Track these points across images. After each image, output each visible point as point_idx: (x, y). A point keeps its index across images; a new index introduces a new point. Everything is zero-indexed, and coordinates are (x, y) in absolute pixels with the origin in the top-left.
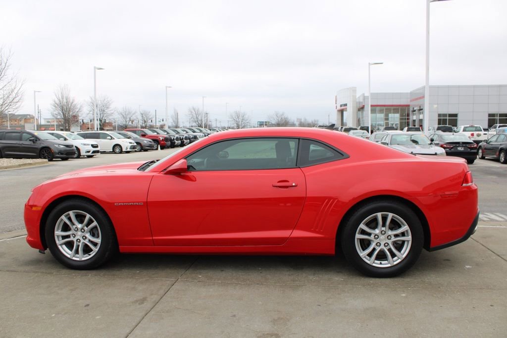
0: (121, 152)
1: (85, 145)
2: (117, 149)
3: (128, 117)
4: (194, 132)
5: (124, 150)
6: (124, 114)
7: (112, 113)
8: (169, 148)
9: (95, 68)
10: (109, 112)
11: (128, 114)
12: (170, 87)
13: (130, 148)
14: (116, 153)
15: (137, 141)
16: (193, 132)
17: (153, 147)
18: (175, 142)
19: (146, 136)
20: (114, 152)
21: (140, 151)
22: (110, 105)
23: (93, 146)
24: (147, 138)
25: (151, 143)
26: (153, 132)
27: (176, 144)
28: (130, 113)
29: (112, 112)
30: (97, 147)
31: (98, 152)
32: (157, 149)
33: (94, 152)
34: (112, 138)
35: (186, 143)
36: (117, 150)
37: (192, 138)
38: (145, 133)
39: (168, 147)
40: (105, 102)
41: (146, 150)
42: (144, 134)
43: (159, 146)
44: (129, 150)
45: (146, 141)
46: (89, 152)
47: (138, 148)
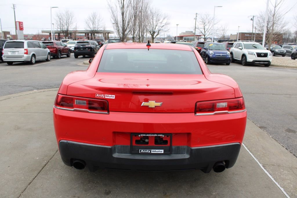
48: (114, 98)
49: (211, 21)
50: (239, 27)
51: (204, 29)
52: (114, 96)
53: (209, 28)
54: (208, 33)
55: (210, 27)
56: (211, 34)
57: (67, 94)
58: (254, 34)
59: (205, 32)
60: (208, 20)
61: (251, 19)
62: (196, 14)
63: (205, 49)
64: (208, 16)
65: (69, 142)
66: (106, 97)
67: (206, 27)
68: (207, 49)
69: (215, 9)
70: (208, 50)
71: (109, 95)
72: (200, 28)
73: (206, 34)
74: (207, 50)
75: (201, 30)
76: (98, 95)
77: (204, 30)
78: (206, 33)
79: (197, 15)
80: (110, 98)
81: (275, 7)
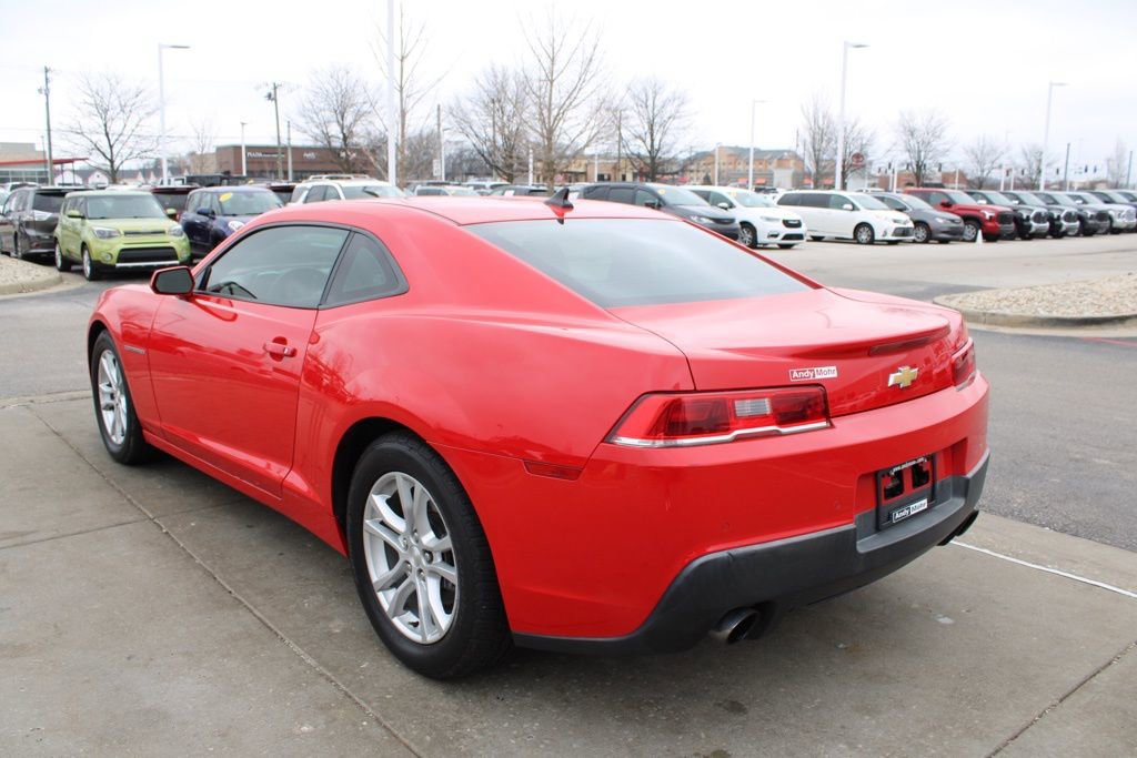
0: (872, 241)
1: (768, 219)
2: (863, 234)
3: (989, 159)
4: (1109, 201)
5: (878, 236)
6: (979, 153)
7: (948, 150)
8: (1012, 239)
9: (846, 43)
10: (940, 148)
11: (988, 155)
12: (1061, 84)
13: (895, 234)
14: (859, 243)
15: (916, 218)
16: (1106, 202)
17: (962, 234)
18: (1030, 226)
19: (952, 209)
20: (856, 240)
21: (926, 242)
22: (942, 130)
23: (787, 223)
24: (952, 212)
25: (954, 225)
26: (1011, 199)
27: (1033, 230)
28: (993, 150)
29: (947, 147)
30: (798, 225)
31: (800, 237)
32: (974, 240)
33: (787, 237)
34: (854, 208)
35: (1069, 229)
36: (864, 236)
37: (1092, 217)
38: (950, 198)
39: (1010, 237)
40: (933, 124)
41: (944, 241)
42: (946, 200)
43: (980, 232)
44: (890, 237)
45: (941, 219)
46: (776, 236)
47: (922, 233)
48: (835, 375)
49: (131, 103)
50: (243, 124)
51: (107, 135)
52: (834, 368)
53: (127, 132)
54: (126, 152)
55: (131, 125)
56: (136, 152)
57: (698, 388)
58: (284, 150)
59: (111, 147)
60: (119, 97)
61: (269, 96)
62: (47, 71)
63: (205, 214)
64: (118, 83)
65: (734, 552)
66: (818, 377)
67: (115, 128)
68: (213, 213)
69: (160, 53)
70: (217, 217)
71: (823, 369)
72: (91, 133)
73: (115, 153)
74: (214, 219)
75: (95, 138)
76: (795, 374)
77: (106, 138)
78: (115, 150)
79: (49, 75)
80: (828, 376)
81: (402, 61)
